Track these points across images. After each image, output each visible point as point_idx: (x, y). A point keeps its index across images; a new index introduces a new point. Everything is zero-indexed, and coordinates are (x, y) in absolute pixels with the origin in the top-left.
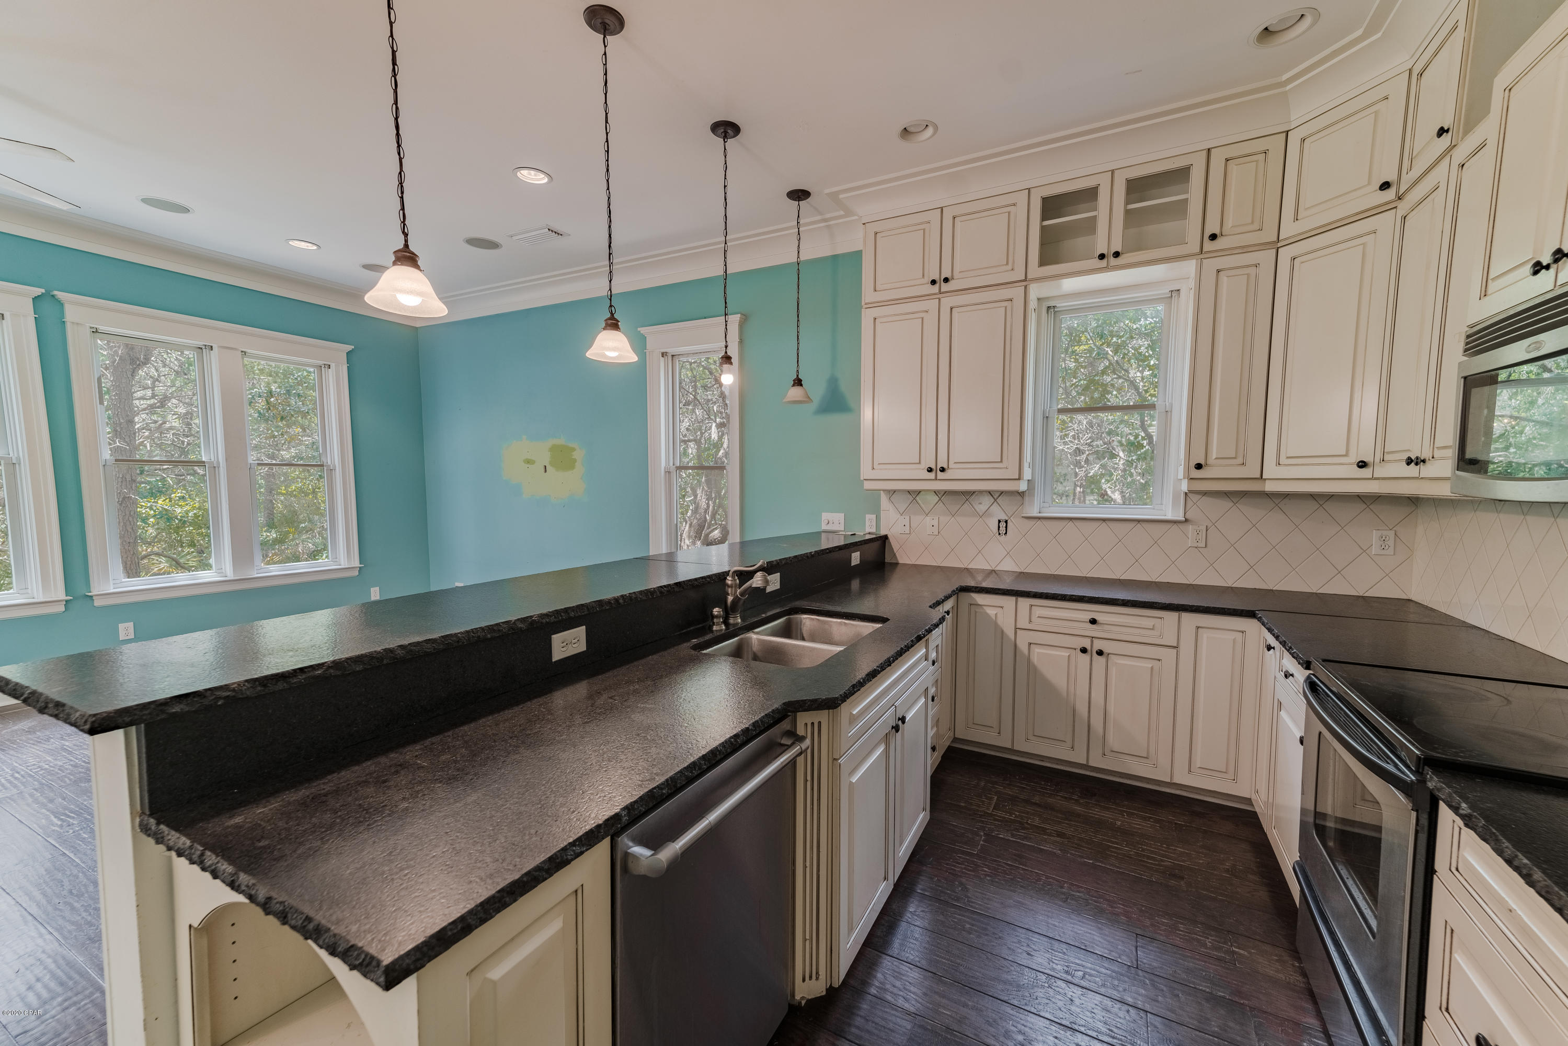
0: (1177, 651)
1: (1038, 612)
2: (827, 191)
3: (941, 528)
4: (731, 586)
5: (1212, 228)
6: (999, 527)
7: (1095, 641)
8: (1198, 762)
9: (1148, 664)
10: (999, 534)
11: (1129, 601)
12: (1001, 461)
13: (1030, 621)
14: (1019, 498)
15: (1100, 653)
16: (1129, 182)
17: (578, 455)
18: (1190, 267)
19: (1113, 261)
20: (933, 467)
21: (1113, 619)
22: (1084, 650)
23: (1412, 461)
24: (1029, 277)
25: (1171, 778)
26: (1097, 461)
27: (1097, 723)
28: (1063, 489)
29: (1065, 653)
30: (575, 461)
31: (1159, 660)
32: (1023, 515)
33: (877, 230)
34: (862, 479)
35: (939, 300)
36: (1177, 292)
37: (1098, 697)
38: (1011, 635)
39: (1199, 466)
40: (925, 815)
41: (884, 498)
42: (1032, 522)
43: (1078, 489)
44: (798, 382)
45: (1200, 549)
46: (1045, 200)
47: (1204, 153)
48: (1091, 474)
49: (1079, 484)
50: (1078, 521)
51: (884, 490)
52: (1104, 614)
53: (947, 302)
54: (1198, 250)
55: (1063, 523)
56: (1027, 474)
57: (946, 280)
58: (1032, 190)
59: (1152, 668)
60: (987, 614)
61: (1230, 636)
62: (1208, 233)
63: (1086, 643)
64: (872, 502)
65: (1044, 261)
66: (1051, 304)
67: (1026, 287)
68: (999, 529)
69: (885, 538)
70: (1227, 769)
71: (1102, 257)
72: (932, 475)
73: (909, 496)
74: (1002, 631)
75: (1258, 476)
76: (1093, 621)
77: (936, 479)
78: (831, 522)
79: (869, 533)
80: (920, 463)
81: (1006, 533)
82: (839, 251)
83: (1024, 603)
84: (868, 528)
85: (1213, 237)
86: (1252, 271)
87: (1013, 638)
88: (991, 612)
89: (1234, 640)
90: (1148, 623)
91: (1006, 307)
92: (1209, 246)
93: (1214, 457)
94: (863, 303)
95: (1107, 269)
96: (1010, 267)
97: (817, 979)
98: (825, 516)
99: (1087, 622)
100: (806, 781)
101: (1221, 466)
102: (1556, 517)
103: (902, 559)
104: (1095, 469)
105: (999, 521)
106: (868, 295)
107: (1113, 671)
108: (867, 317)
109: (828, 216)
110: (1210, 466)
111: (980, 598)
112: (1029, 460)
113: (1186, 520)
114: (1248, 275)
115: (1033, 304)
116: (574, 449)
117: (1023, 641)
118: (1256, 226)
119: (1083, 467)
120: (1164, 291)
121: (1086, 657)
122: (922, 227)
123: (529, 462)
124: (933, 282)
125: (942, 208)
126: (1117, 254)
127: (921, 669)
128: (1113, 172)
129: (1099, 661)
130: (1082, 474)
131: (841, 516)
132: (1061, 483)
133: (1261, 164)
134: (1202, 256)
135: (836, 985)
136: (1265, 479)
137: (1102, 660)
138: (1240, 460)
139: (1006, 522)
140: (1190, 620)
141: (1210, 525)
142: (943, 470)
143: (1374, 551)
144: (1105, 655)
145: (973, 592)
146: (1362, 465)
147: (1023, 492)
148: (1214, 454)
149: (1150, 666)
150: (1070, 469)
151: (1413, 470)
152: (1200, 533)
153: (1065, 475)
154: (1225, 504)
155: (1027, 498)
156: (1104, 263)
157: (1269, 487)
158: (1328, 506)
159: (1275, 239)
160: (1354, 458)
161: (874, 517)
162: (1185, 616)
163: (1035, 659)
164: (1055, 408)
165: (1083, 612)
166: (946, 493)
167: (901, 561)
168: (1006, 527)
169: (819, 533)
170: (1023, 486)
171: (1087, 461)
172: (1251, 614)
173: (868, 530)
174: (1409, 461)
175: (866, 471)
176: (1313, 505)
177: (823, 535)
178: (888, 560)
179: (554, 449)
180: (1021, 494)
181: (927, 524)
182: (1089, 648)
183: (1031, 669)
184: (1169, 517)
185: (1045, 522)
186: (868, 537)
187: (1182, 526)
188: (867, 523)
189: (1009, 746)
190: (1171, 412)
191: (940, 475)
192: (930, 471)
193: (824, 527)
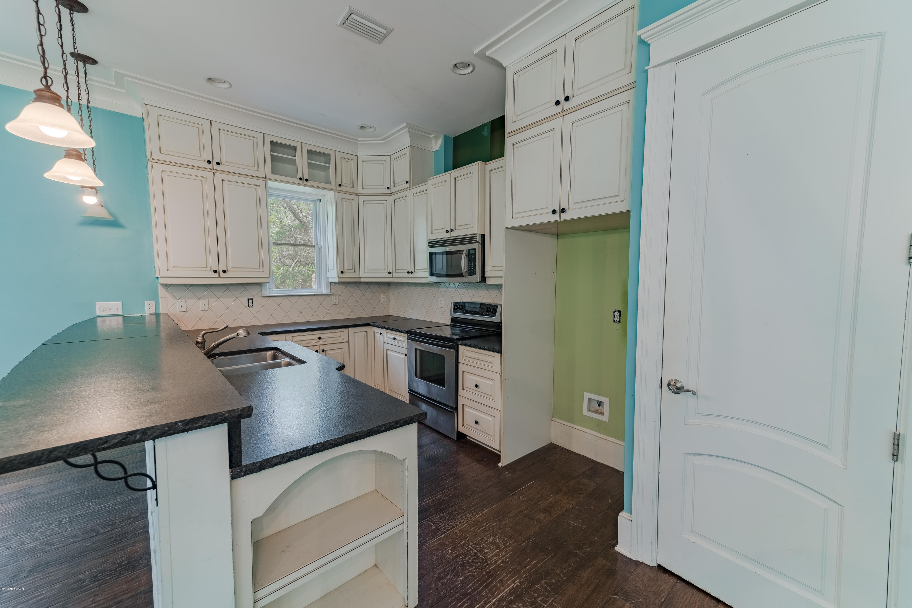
0: (348, 343)
1: (296, 339)
3: (210, 306)
5: (339, 182)
7: (321, 346)
9: (339, 351)
10: (249, 306)
11: (332, 327)
12: (260, 268)
14: (259, 287)
15: (323, 351)
16: (308, 151)
18: (333, 193)
19: (305, 183)
20: (218, 270)
21: (326, 336)
22: (316, 351)
23: (409, 272)
24: (267, 176)
31: (343, 348)
32: (263, 295)
35: (214, 173)
36: (320, 200)
39: (342, 272)
41: (163, 291)
42: (267, 299)
45: (336, 305)
46: (271, 143)
47: (334, 152)
50: (289, 297)
51: (164, 285)
52: (324, 334)
54: (334, 188)
57: (218, 163)
61: (364, 334)
63: (317, 348)
64: (153, 292)
65: (273, 171)
67: (266, 181)
68: (248, 304)
71: (301, 179)
72: (217, 275)
73: (187, 288)
75: (358, 276)
76: (320, 338)
77: (219, 277)
78: (107, 310)
80: (207, 267)
81: (252, 306)
83: (289, 336)
84: (148, 309)
85: (340, 185)
90: (339, 334)
91: (256, 189)
92: (338, 188)
93: (346, 269)
95: (302, 185)
96: (256, 169)
99: (317, 339)
101: (348, 272)
102: (423, 287)
105: (248, 299)
110: (345, 272)
113: (329, 295)
114: (350, 203)
118: (351, 186)
120: (315, 198)
124: (209, 162)
126: (307, 180)
128: (302, 143)
131: (120, 304)
133: (351, 164)
134: (336, 191)
138: (353, 271)
139: (252, 299)
140: (352, 330)
141: (339, 295)
142: (224, 271)
143: (382, 301)
144: (325, 351)
145: (264, 335)
146: (390, 273)
149: (340, 351)
151: (409, 275)
152: (336, 299)
154: (344, 287)
155: (263, 287)
156: (301, 182)
157: (362, 280)
158: (371, 286)
159: (357, 193)
160: (387, 271)
161: (153, 302)
162: (350, 329)
164: (271, 242)
165: (316, 335)
168: (253, 302)
172: (369, 324)
173: (148, 312)
174: (408, 272)
175: (159, 271)
176: (366, 286)
177: (99, 320)
180: (260, 285)
181: (199, 304)
182: (318, 350)
184: (325, 293)
185: (272, 298)
190: (321, 249)
191: (222, 274)
192: (215, 271)
193: (98, 313)
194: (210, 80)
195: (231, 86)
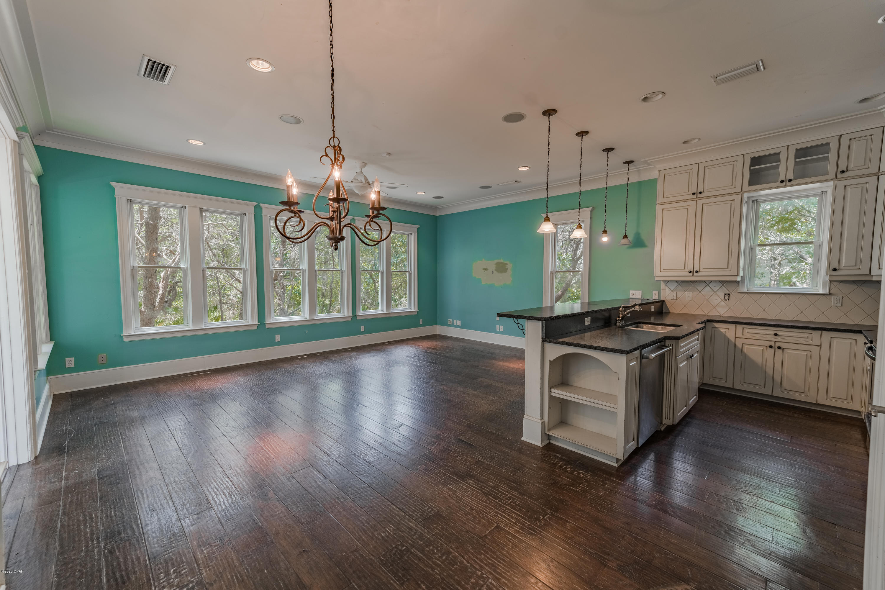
0: (820, 348)
1: (746, 331)
2: (642, 160)
3: (693, 297)
4: (621, 311)
5: (842, 168)
6: (725, 297)
7: (777, 343)
8: (831, 395)
9: (805, 353)
10: (725, 300)
12: (728, 268)
13: (743, 334)
14: (737, 284)
15: (779, 348)
16: (797, 150)
17: (510, 266)
18: (831, 183)
19: (789, 183)
20: (692, 270)
21: (787, 334)
22: (771, 347)
24: (744, 190)
25: (817, 401)
26: (788, 264)
27: (777, 377)
28: (761, 282)
29: (761, 348)
30: (507, 269)
31: (810, 351)
32: (738, 292)
33: (665, 173)
34: (654, 275)
35: (696, 200)
36: (825, 192)
37: (778, 366)
38: (733, 340)
39: (835, 270)
40: (696, 398)
41: (663, 285)
42: (743, 295)
43: (773, 282)
44: (626, 237)
45: (838, 307)
46: (752, 159)
47: (838, 138)
48: (784, 273)
49: (774, 279)
50: (769, 294)
51: (663, 281)
52: (782, 332)
53: (700, 202)
54: (834, 177)
55: (761, 295)
56: (741, 273)
57: (700, 193)
58: (745, 155)
59: (807, 355)
60: (721, 332)
61: (849, 341)
62: (840, 169)
63: (772, 344)
64: (657, 285)
65: (751, 184)
66: (755, 199)
67: (742, 195)
69: (663, 302)
70: (847, 397)
71: (782, 182)
72: (691, 274)
73: (677, 283)
74: (728, 339)
75: (868, 274)
76: (776, 335)
77: (693, 276)
78: (635, 294)
79: (655, 299)
80: (685, 269)
81: (729, 299)
82: (643, 179)
83: (740, 327)
84: (654, 296)
85: (843, 172)
86: (865, 185)
87: (734, 342)
88: (723, 331)
89: (851, 343)
90: (806, 335)
91: (731, 203)
92: (839, 175)
93: (843, 265)
94: (657, 203)
95: (785, 186)
96: (733, 186)
97: (670, 419)
98: (631, 292)
99: (773, 335)
100: (668, 361)
101: (847, 269)
103: (672, 310)
104: (786, 270)
105: (725, 294)
106: (660, 199)
107: (786, 356)
108: (659, 209)
109: (639, 167)
110: (841, 269)
111: (717, 325)
112: (742, 267)
113: (830, 294)
114: (862, 187)
115: (745, 199)
116: (507, 264)
117: (739, 343)
118: (867, 166)
119: (777, 268)
120: (820, 191)
121: (772, 350)
122: (689, 171)
123: (485, 269)
124: (694, 194)
125: (699, 164)
126: (791, 180)
127: (695, 344)
128: (788, 146)
129: (779, 352)
130: (775, 272)
131: (640, 292)
132: (759, 279)
133: (869, 141)
134: (837, 180)
135: (675, 423)
136: (873, 275)
137: (780, 351)
138: (858, 267)
139: (729, 294)
141: (844, 296)
142: (697, 272)
144: (782, 349)
145: (713, 322)
147: (739, 282)
148: (843, 264)
150: (766, 270)
152: (838, 300)
153: (763, 273)
154: (855, 286)
155: (740, 284)
156: (783, 184)
157: (875, 279)
159: (878, 172)
161: (657, 292)
162: (825, 333)
163: (745, 350)
164: (756, 244)
165: (771, 331)
166: (682, 281)
167: (671, 312)
168: (729, 297)
169: (629, 299)
170: (739, 279)
171: (780, 264)
172: (860, 332)
173: (654, 298)
175: (656, 272)
177: (631, 300)
178: (664, 311)
179: (497, 264)
180: (737, 282)
181: (686, 295)
182: (773, 346)
183: (744, 355)
184: (821, 292)
185: (750, 294)
186: (654, 301)
187: (828, 297)
188: (654, 295)
189: (731, 386)
190: (822, 245)
191: (695, 274)
192: (690, 272)
193: (631, 296)
194: (685, 142)
195: (699, 139)
